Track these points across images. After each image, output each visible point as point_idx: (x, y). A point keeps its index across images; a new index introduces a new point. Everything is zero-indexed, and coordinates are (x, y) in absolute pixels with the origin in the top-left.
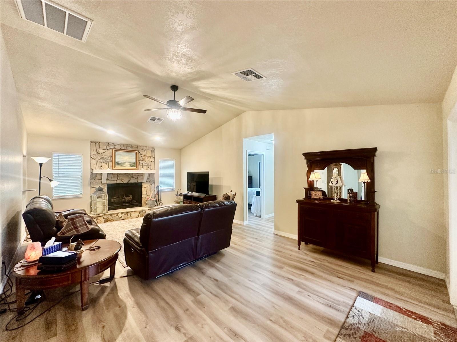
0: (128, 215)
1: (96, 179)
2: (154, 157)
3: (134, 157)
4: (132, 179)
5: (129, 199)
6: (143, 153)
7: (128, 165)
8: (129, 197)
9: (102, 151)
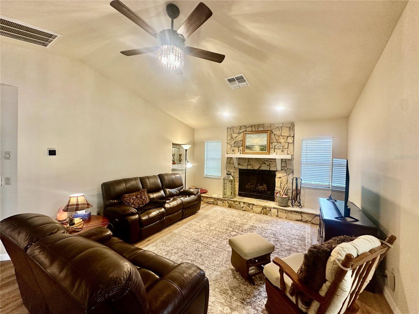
1: (230, 163)
2: (294, 136)
3: (265, 139)
4: (263, 165)
5: (263, 189)
6: (278, 133)
7: (257, 149)
9: (235, 135)
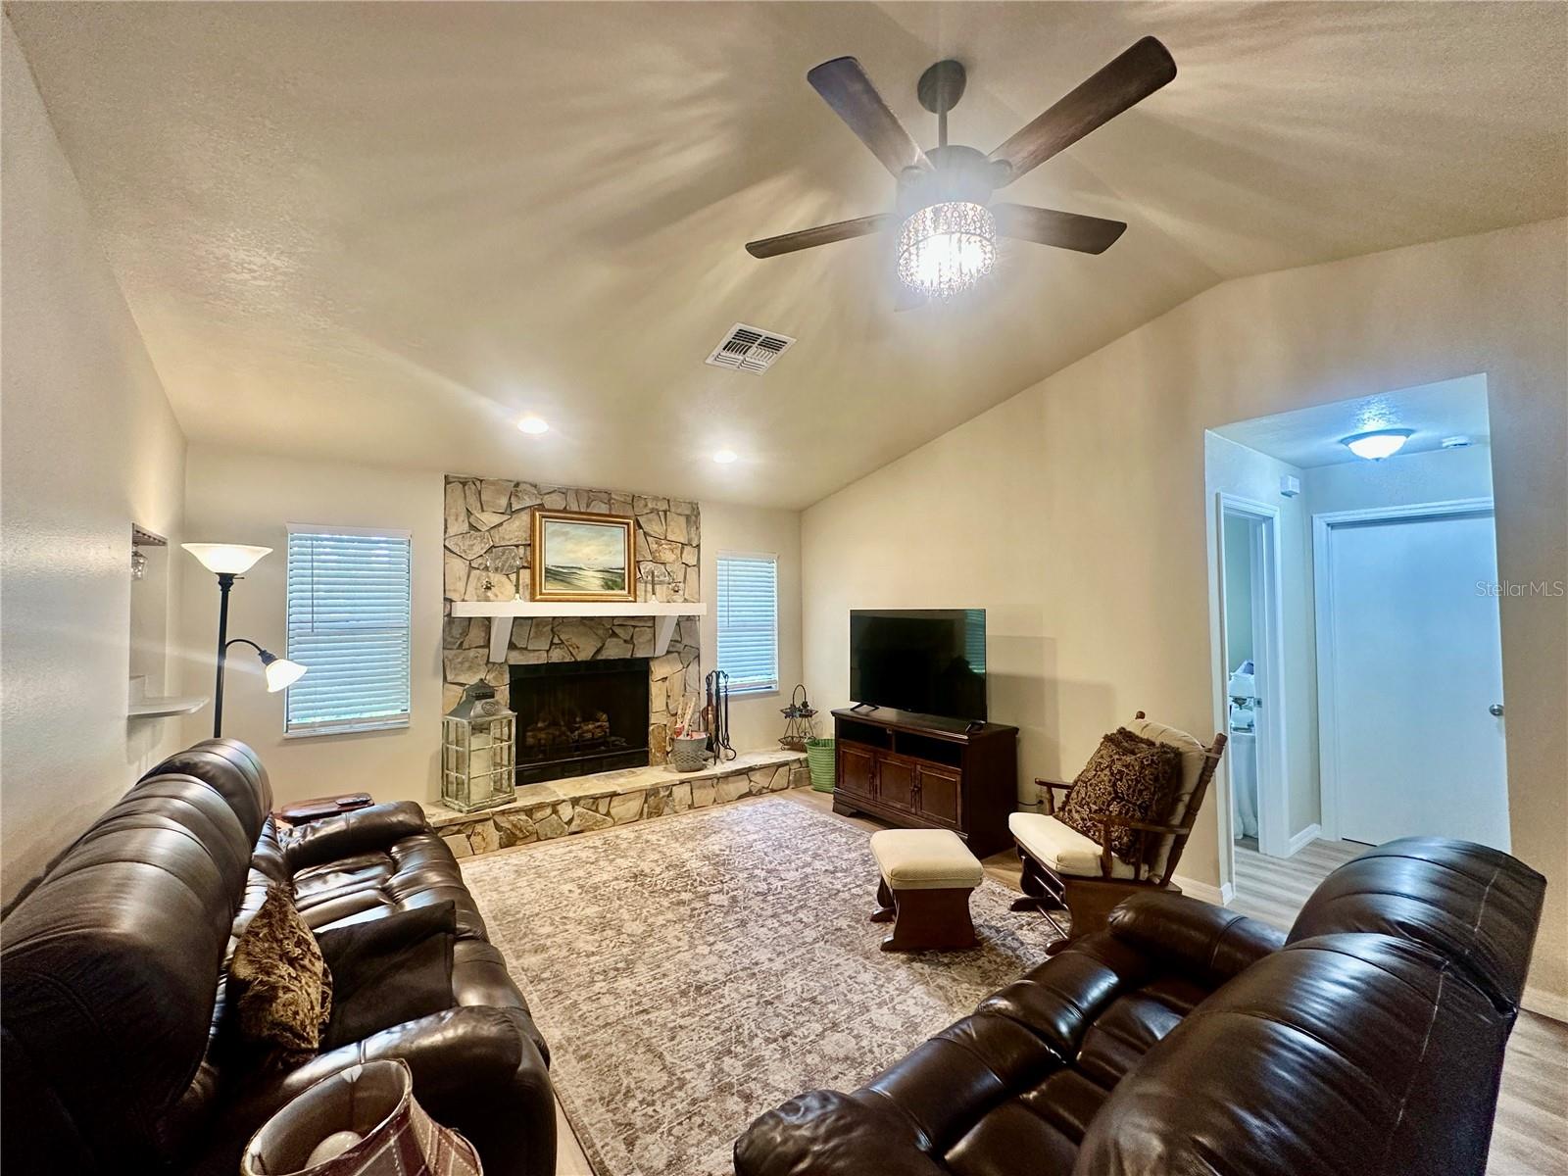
0: (597, 811)
1: (466, 646)
2: (698, 546)
3: (620, 546)
4: (611, 642)
5: (599, 733)
6: (654, 527)
7: (592, 582)
8: (599, 724)
9: (489, 519)
